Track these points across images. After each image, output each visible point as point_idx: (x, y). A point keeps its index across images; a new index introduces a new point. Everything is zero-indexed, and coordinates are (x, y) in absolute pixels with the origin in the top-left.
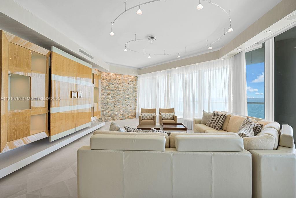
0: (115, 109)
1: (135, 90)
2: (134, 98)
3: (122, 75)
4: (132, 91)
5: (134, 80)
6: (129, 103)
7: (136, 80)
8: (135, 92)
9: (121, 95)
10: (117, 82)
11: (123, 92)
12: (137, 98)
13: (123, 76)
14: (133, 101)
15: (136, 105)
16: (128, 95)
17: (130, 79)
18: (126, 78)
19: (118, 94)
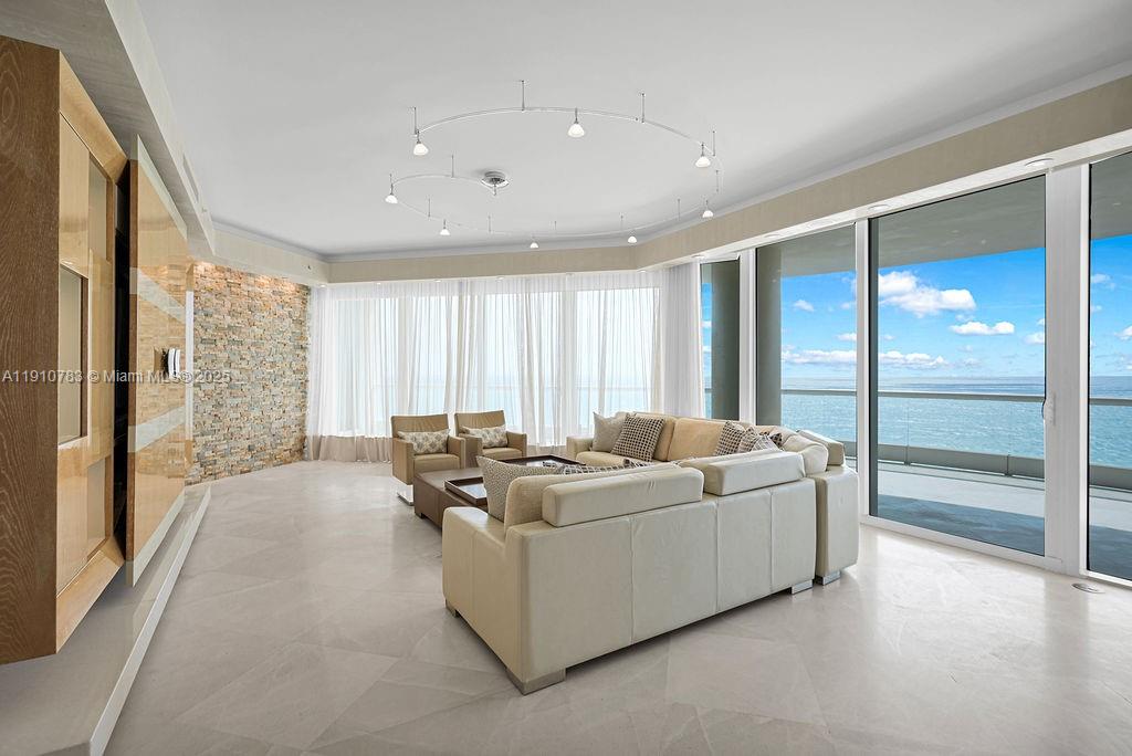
0: (217, 426)
1: (302, 343)
2: (298, 376)
3: (250, 275)
4: (287, 349)
5: (298, 301)
6: (278, 400)
7: (304, 302)
8: (299, 352)
9: (244, 364)
10: (228, 304)
11: (253, 349)
12: (311, 376)
13: (251, 280)
14: (293, 388)
15: (302, 406)
16: (273, 364)
17: (280, 294)
18: (267, 291)
19: (232, 358)
